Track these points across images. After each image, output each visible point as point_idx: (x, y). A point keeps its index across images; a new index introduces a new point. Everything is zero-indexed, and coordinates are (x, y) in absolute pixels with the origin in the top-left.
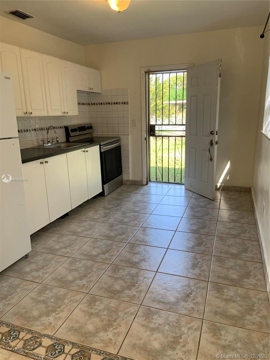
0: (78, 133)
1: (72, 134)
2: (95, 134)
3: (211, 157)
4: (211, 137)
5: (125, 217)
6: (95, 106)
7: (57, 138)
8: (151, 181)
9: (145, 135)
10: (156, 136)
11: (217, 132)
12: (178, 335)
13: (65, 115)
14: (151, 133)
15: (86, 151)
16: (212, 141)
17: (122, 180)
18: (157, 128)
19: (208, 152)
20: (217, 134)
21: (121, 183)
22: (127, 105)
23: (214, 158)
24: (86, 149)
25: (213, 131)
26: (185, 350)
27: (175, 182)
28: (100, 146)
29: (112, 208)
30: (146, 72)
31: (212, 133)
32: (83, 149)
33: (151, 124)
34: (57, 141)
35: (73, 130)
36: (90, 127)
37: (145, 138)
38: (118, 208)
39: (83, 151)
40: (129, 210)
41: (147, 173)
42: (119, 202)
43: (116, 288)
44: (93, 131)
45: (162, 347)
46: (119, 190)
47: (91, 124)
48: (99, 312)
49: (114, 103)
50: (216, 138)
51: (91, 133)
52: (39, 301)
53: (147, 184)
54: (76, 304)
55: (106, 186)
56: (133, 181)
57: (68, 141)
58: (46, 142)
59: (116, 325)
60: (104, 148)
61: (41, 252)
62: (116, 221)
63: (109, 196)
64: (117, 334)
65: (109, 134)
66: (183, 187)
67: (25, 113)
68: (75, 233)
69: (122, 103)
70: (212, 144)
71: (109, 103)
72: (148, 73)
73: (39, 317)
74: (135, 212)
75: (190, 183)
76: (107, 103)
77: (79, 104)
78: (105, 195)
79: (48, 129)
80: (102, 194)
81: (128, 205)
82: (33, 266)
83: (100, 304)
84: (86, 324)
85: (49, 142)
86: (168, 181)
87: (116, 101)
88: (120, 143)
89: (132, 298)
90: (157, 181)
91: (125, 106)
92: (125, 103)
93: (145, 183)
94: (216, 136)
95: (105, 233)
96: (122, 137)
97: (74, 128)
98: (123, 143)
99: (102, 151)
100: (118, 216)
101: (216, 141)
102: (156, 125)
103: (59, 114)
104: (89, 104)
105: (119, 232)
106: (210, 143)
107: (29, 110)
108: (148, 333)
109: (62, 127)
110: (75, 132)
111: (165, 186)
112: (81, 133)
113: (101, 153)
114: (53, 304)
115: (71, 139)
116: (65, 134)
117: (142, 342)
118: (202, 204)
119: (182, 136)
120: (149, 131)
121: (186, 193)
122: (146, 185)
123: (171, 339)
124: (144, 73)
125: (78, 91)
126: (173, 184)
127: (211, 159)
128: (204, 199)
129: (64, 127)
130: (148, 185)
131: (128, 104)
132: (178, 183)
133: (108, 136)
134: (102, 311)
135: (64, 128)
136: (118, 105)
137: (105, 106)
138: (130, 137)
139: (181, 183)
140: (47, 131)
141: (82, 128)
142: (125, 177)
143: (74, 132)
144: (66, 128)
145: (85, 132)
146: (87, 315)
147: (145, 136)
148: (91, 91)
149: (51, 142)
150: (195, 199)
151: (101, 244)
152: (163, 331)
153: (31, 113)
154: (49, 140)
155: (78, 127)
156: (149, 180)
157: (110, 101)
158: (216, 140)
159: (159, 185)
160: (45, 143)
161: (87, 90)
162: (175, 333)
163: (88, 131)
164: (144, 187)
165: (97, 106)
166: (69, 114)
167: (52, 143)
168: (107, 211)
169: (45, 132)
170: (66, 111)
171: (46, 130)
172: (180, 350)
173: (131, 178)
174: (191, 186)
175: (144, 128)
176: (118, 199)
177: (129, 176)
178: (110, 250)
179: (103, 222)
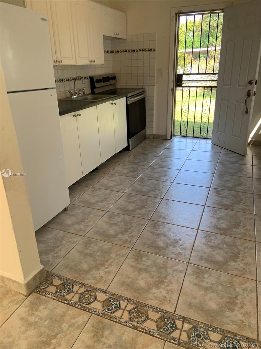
0: (103, 84)
1: (97, 85)
2: (118, 86)
3: (247, 109)
4: (249, 87)
5: (155, 172)
6: (119, 54)
7: (84, 89)
8: (175, 136)
9: (171, 85)
10: (183, 87)
11: (256, 81)
12: (234, 296)
13: (92, 63)
14: (178, 84)
15: (114, 104)
16: (249, 91)
17: (145, 134)
18: (184, 78)
19: (243, 105)
20: (256, 84)
21: (144, 138)
22: (154, 52)
23: (250, 111)
24: (114, 102)
25: (251, 80)
26: (244, 312)
27: (200, 136)
28: (127, 97)
29: (139, 162)
30: (176, 14)
31: (250, 83)
32: (111, 102)
33: (178, 73)
34: (84, 93)
35: (98, 81)
36: (114, 78)
37: (172, 89)
38: (145, 163)
39: (111, 104)
40: (156, 165)
41: (172, 127)
42: (145, 156)
43: (160, 244)
44: (116, 82)
45: (219, 308)
46: (143, 144)
47: (114, 74)
48: (147, 268)
49: (140, 50)
50: (255, 88)
51: (114, 84)
52: (87, 254)
53: (171, 138)
54: (123, 258)
55: (130, 140)
56: (156, 135)
57: (93, 93)
58: (73, 93)
59: (167, 282)
60: (130, 100)
61: (78, 205)
62: (146, 176)
63: (134, 150)
64: (170, 291)
65: (133, 85)
66: (210, 142)
67: (55, 62)
68: (107, 188)
69: (149, 50)
70: (249, 95)
71: (134, 51)
72: (179, 14)
73: (89, 271)
74: (163, 167)
75: (219, 138)
76: (131, 51)
77: (106, 52)
78: (131, 149)
79: (75, 79)
80: (127, 149)
81: (154, 160)
82: (74, 219)
83: (146, 260)
84: (137, 280)
85: (76, 93)
86: (193, 135)
87: (141, 48)
88: (145, 95)
89: (178, 256)
90: (181, 136)
91: (152, 52)
92: (151, 50)
93: (169, 137)
94: (255, 86)
95: (138, 188)
96: (147, 88)
97: (99, 79)
98: (148, 94)
99: (129, 103)
100: (147, 170)
101: (255, 92)
102: (184, 74)
103: (86, 62)
104: (112, 52)
105: (151, 188)
106: (247, 94)
107: (59, 59)
108: (202, 292)
109: (88, 77)
110: (100, 83)
111: (189, 140)
112: (105, 84)
113: (127, 106)
114: (101, 258)
115: (96, 91)
116: (90, 86)
117: (197, 301)
118: (233, 160)
119: (212, 87)
120: (176, 82)
121: (212, 148)
122: (170, 139)
123: (227, 300)
124: (174, 14)
125: (105, 37)
126: (198, 139)
127: (247, 112)
128: (235, 154)
129: (89, 77)
130: (172, 140)
131: (155, 51)
132: (204, 138)
133: (132, 87)
134: (150, 266)
135: (89, 78)
136: (144, 52)
137: (130, 53)
138: (155, 87)
139: (207, 138)
140: (74, 82)
141: (106, 79)
142: (148, 131)
143: (99, 83)
144: (91, 78)
145: (109, 83)
146: (136, 271)
147: (172, 87)
148: (117, 36)
149: (78, 93)
150: (225, 154)
151: (136, 199)
152: (216, 291)
153: (60, 62)
154: (76, 92)
155: (102, 78)
156: (172, 135)
157: (135, 48)
158: (255, 90)
159: (183, 140)
160: (72, 95)
161: (112, 35)
162: (230, 294)
163: (112, 82)
164: (169, 141)
165: (121, 53)
166: (95, 63)
167: (79, 95)
168: (135, 166)
169: (72, 83)
170: (93, 59)
171: (72, 80)
172: (238, 311)
173: (154, 132)
174: (220, 140)
175: (172, 78)
176: (145, 154)
177: (153, 131)
178: (146, 206)
179: (133, 177)
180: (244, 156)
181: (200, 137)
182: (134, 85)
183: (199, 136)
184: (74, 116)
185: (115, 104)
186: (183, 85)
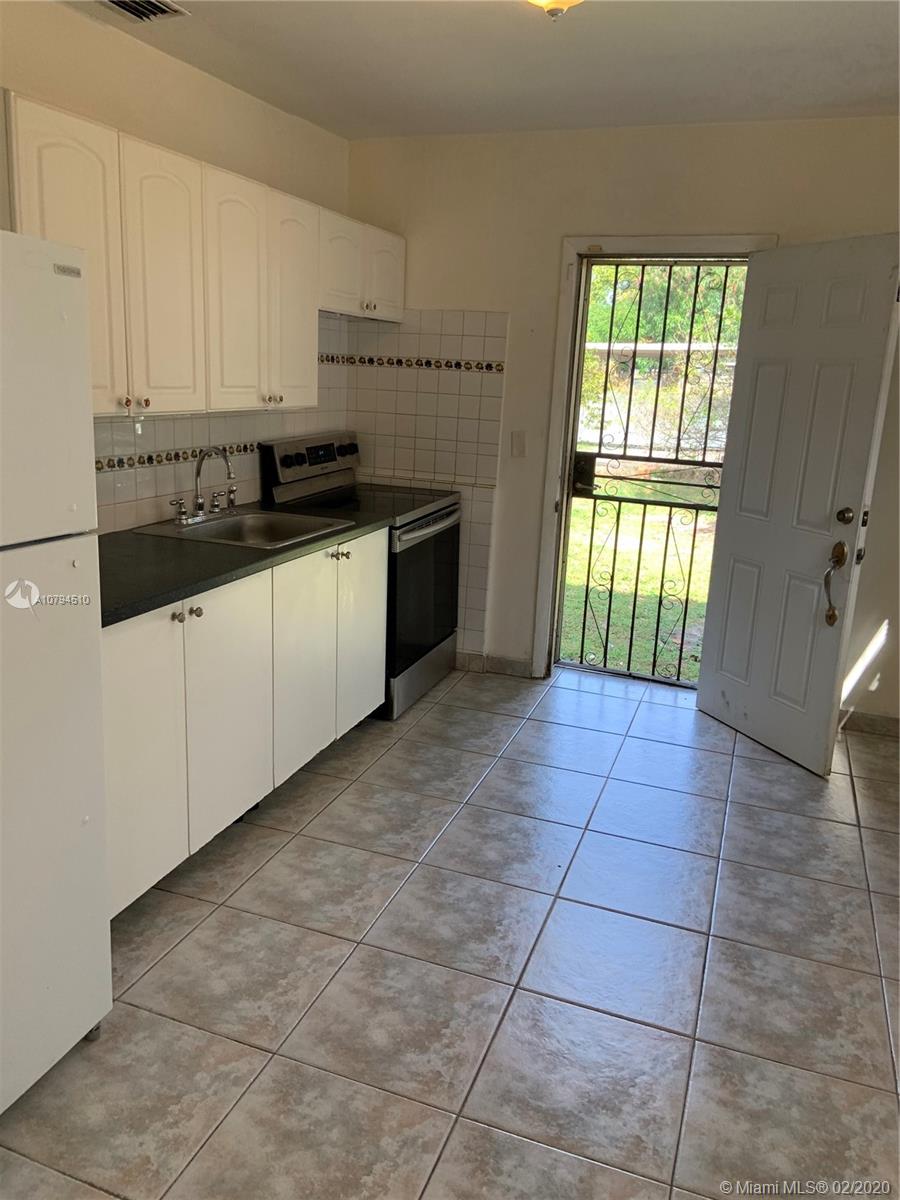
0: (305, 470)
1: (285, 474)
2: (365, 474)
3: (832, 608)
4: (839, 532)
5: (485, 837)
6: (374, 369)
7: (232, 492)
8: (565, 664)
9: (555, 492)
10: (596, 498)
11: (866, 514)
13: (272, 406)
14: (579, 485)
15: (343, 554)
16: (839, 548)
17: (454, 653)
18: (601, 467)
19: (816, 590)
20: (864, 523)
21: (451, 665)
22: (499, 375)
23: (843, 615)
24: (344, 548)
25: (848, 510)
27: (653, 674)
28: (392, 529)
29: (427, 780)
30: (581, 256)
31: (843, 517)
32: (332, 550)
33: (578, 450)
34: (231, 502)
35: (289, 461)
36: (351, 449)
37: (557, 505)
38: (450, 783)
39: (333, 556)
40: (492, 798)
41: (551, 635)
42: (450, 753)
44: (358, 461)
46: (441, 694)
47: (353, 435)
49: (448, 365)
50: (861, 538)
51: (349, 469)
53: (548, 674)
55: (396, 682)
56: (493, 658)
57: (266, 502)
58: (189, 507)
60: (405, 538)
61: (150, 1011)
62: (452, 856)
63: (409, 719)
65: (418, 476)
66: (688, 700)
67: (119, 403)
68: (288, 909)
69: (479, 366)
70: (838, 557)
71: (428, 363)
72: (590, 258)
74: (520, 810)
75: (723, 694)
76: (419, 363)
77: (327, 359)
78: (395, 717)
79: (202, 455)
80: (383, 714)
81: (484, 775)
85: (200, 507)
86: (628, 669)
87: (454, 358)
88: (459, 518)
90: (583, 666)
91: (493, 375)
92: (489, 367)
93: (540, 671)
94: (863, 530)
95: (414, 920)
96: (466, 492)
97: (292, 452)
98: (469, 514)
99: (398, 548)
101: (860, 550)
102: (600, 455)
103: (250, 402)
104: (350, 360)
105: (470, 921)
106: (830, 556)
107: (140, 391)
109: (251, 445)
110: (298, 467)
111: (615, 687)
112: (317, 469)
113: (393, 558)
115: (281, 495)
116: (258, 475)
118: (784, 793)
119: (698, 508)
120: (572, 479)
121: (701, 731)
122: (544, 678)
124: (574, 259)
125: (325, 315)
126: (646, 683)
127: (831, 619)
128: (787, 767)
129: (255, 445)
130: (551, 681)
131: (500, 370)
132: (667, 680)
133: (414, 484)
135: (256, 450)
136: (463, 373)
137: (414, 371)
138: (497, 494)
139: (678, 683)
140: (195, 464)
141: (321, 452)
142: (465, 642)
143: (293, 467)
144: (266, 451)
145: (331, 466)
147: (558, 498)
148: (368, 314)
149: (207, 507)
150: (751, 763)
151: (404, 983)
153: (144, 404)
154: (200, 501)
155: (307, 449)
156: (553, 660)
157: (433, 356)
158: (861, 544)
159: (592, 683)
160: (184, 513)
161: (355, 310)
163: (342, 462)
164: (539, 688)
165: (380, 368)
166: (283, 405)
167: (211, 512)
168: (409, 798)
169: (187, 467)
170: (277, 392)
171: (191, 459)
173: (488, 648)
174: (728, 703)
175: (557, 466)
176: (444, 740)
177: (483, 643)
178: (447, 1027)
179: (398, 855)
180: (822, 776)
181: (652, 678)
182: (423, 479)
183: (648, 674)
184: (174, 617)
185: (347, 555)
186: (595, 492)
